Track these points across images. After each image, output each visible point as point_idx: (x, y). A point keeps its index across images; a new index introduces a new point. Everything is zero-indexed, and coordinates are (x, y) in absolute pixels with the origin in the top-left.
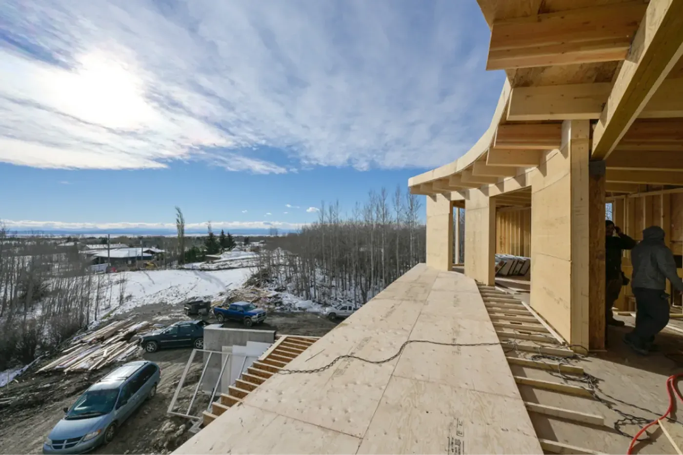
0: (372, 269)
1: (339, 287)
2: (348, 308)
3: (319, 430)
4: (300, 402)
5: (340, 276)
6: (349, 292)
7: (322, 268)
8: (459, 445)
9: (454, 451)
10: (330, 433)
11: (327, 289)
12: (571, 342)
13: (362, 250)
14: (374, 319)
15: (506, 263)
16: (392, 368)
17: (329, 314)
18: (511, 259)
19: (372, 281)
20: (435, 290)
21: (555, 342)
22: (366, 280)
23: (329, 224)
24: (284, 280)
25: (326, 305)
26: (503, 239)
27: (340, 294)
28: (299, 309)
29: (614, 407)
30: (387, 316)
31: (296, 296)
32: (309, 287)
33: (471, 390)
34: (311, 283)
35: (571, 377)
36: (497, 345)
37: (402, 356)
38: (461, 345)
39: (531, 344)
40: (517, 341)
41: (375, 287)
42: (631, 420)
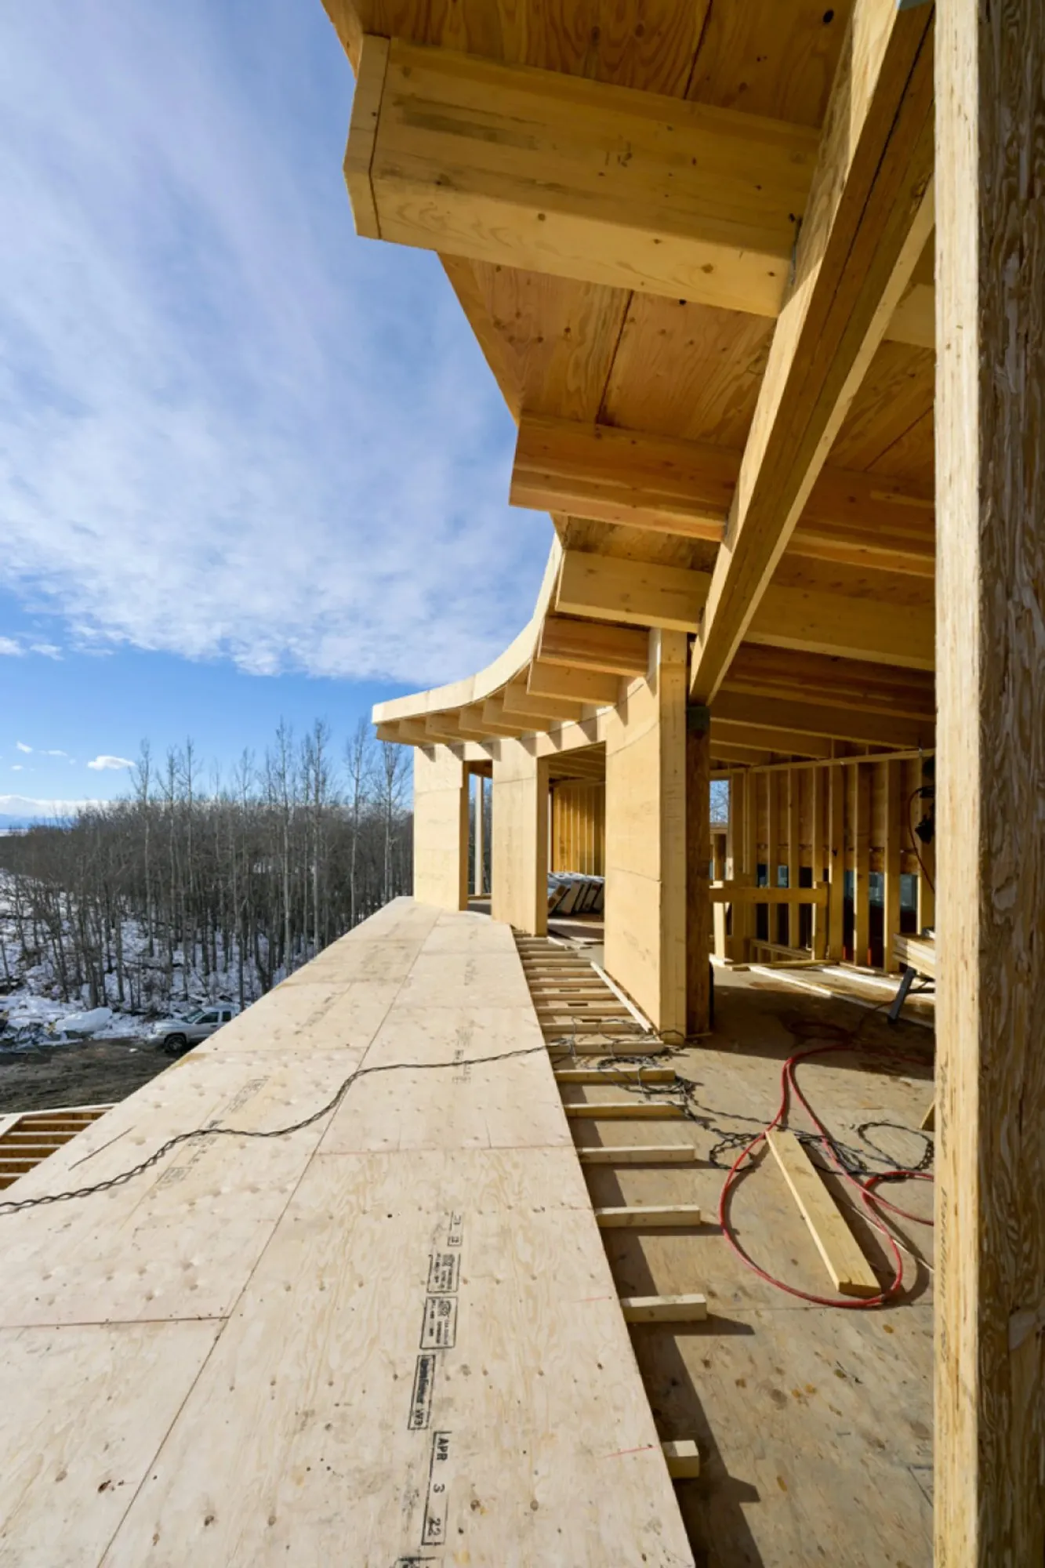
0: (287, 915)
1: (194, 966)
2: (220, 1017)
3: (103, 1334)
4: (46, 1278)
5: (199, 936)
6: (222, 977)
7: (142, 921)
8: (451, 1265)
9: (440, 1279)
10: (137, 1332)
11: (159, 973)
12: (661, 1026)
13: (258, 869)
14: (277, 1035)
15: (569, 890)
16: (315, 1137)
17: (164, 1037)
18: (577, 881)
19: (287, 945)
20: (428, 953)
21: (638, 1030)
22: (272, 944)
23: (163, 805)
24: (15, 960)
25: (154, 1015)
26: (565, 843)
27: (199, 983)
28: (69, 1037)
29: (712, 1125)
30: (312, 1022)
31: (57, 1002)
32: (103, 973)
33: (482, 1149)
34: (109, 961)
35: (658, 1088)
36: (539, 1053)
37: (342, 1106)
38: (471, 1062)
39: (599, 1040)
40: (577, 1037)
41: (296, 957)
42: (732, 1141)
